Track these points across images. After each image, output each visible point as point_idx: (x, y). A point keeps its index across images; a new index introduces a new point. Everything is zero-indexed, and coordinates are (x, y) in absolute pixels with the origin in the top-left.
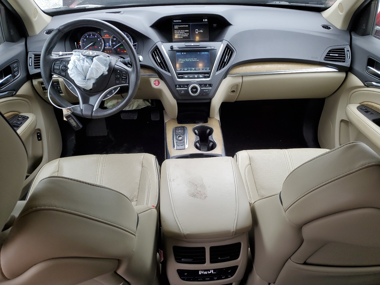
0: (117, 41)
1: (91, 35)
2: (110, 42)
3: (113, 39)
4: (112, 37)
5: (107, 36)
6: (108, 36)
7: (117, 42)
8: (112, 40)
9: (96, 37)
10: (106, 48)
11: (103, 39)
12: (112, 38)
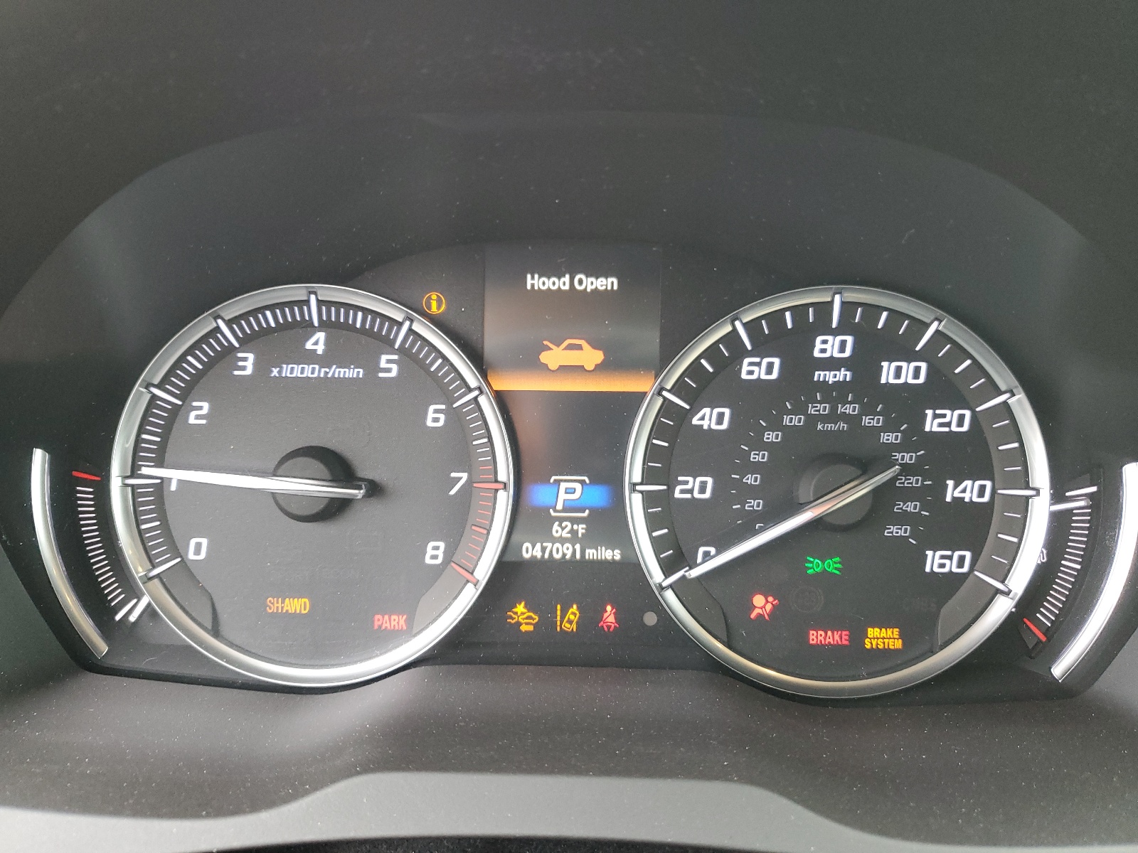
0: (757, 457)
1: (317, 342)
2: (634, 469)
3: (684, 416)
4: (678, 389)
5: (572, 358)
6: (598, 356)
7: (756, 468)
8: (657, 430)
9: (389, 366)
10: (530, 551)
11: (501, 400)
12: (667, 407)
